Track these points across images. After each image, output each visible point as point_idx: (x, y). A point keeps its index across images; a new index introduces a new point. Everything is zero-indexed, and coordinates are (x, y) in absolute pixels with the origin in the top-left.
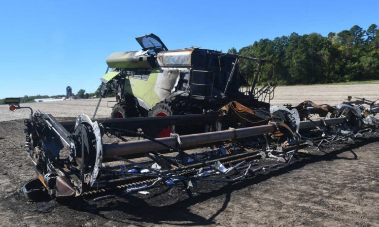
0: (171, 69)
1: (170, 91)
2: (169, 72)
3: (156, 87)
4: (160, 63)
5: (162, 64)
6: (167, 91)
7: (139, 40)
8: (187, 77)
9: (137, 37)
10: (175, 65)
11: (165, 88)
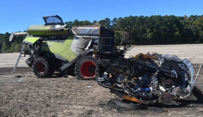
0: (85, 36)
1: (84, 49)
2: (83, 38)
3: (72, 46)
4: (74, 32)
5: (76, 33)
6: (81, 49)
7: (45, 19)
8: (97, 41)
9: (43, 17)
10: (87, 34)
11: (80, 47)
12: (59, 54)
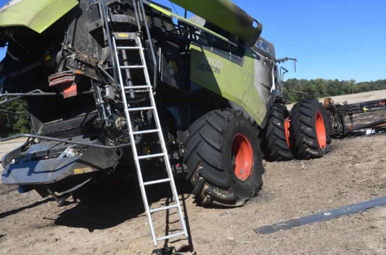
0: (265, 57)
1: (269, 88)
2: (264, 61)
3: (256, 81)
11: (265, 84)
12: (240, 101)
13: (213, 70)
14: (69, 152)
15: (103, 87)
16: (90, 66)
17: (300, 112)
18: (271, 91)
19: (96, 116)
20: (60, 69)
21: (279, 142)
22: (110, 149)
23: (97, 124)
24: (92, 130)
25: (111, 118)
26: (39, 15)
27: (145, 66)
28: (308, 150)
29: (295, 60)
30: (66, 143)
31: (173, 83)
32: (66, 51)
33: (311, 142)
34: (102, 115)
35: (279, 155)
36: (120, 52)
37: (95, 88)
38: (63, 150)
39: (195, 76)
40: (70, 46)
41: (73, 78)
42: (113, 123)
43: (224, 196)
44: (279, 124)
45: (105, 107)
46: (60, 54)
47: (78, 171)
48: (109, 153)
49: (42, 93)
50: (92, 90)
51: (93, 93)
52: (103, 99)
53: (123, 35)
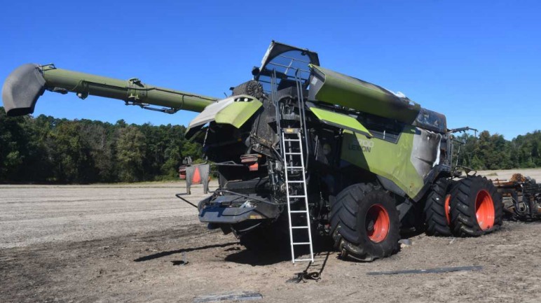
0: (430, 132)
1: (431, 163)
2: (427, 136)
3: (413, 156)
6: (427, 164)
10: (431, 127)
11: (426, 159)
12: (391, 176)
13: (363, 149)
14: (248, 204)
15: (274, 162)
16: (267, 147)
17: (459, 189)
18: (434, 166)
19: (268, 182)
20: (249, 152)
21: (436, 217)
22: (275, 205)
23: (268, 187)
24: (264, 191)
25: (278, 183)
26: (239, 117)
27: (301, 153)
28: (462, 227)
29: (476, 130)
30: (246, 198)
31: (326, 161)
32: (253, 138)
33: (465, 220)
34: (271, 182)
35: (436, 230)
36: (286, 143)
37: (269, 163)
38: (244, 202)
39: (346, 155)
40: (255, 134)
41: (256, 160)
42: (279, 188)
43: (355, 251)
44: (438, 199)
45: (275, 176)
46: (248, 139)
47: (253, 217)
48: (274, 207)
49: (235, 164)
50: (267, 164)
51: (267, 166)
52: (274, 171)
53: (289, 130)
